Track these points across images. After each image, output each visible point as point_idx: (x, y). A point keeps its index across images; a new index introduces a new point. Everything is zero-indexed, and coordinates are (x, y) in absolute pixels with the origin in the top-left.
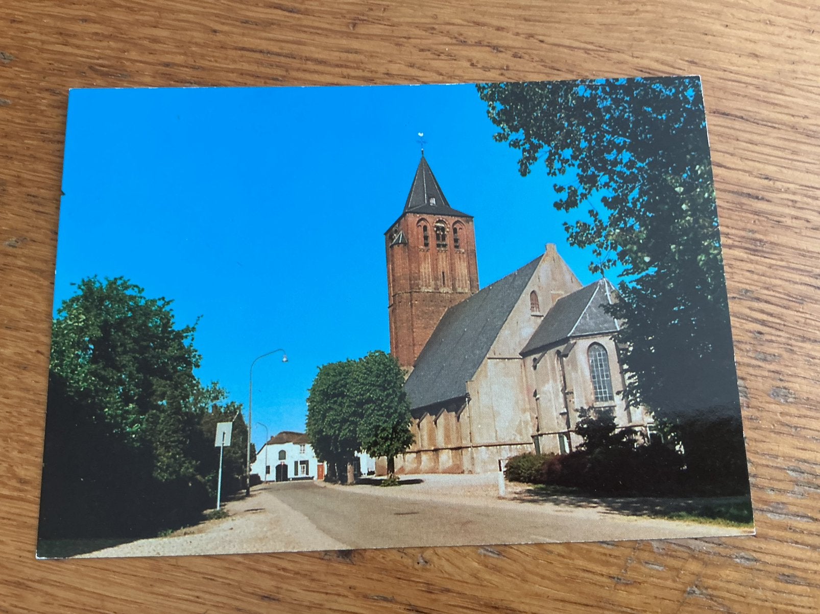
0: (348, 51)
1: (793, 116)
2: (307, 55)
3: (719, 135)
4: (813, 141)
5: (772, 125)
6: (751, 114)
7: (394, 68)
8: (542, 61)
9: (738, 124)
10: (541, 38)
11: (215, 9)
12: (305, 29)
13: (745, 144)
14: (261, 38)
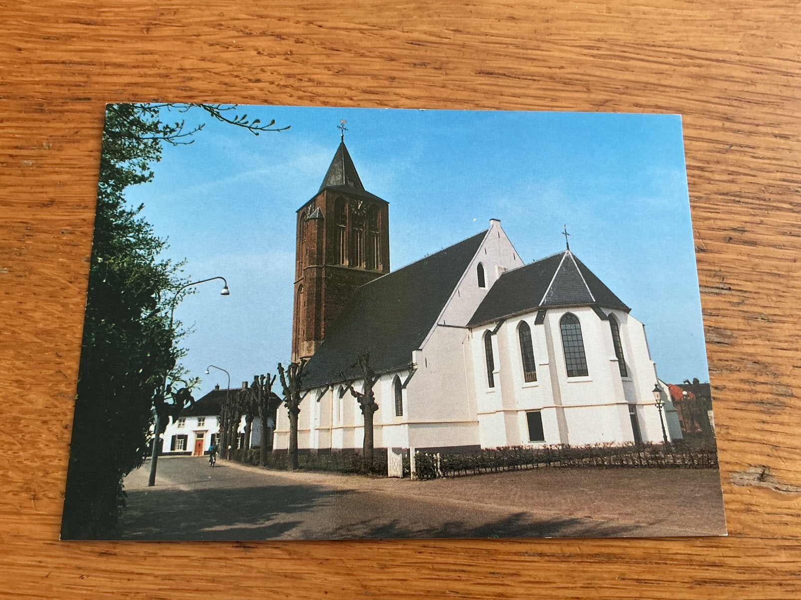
0: (144, 53)
1: (550, 68)
2: (106, 61)
3: (484, 93)
4: (570, 88)
5: (532, 77)
6: (513, 70)
7: (187, 64)
8: (322, 43)
9: (502, 81)
10: (320, 23)
11: (19, 29)
12: (102, 38)
13: (509, 98)
14: (62, 51)
